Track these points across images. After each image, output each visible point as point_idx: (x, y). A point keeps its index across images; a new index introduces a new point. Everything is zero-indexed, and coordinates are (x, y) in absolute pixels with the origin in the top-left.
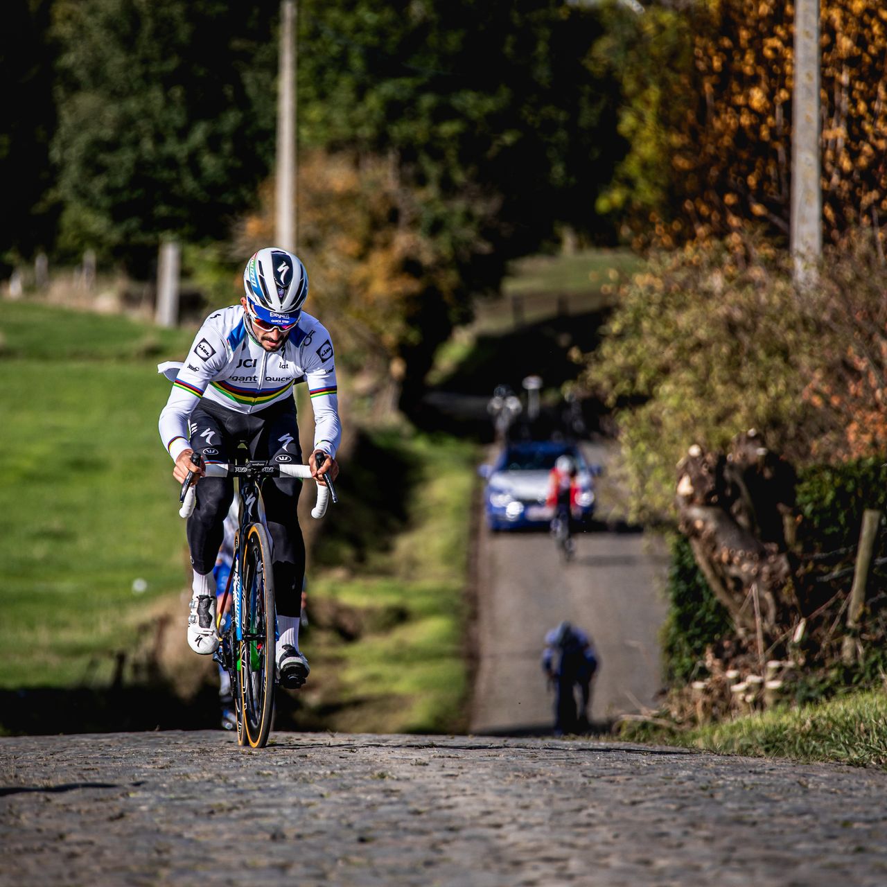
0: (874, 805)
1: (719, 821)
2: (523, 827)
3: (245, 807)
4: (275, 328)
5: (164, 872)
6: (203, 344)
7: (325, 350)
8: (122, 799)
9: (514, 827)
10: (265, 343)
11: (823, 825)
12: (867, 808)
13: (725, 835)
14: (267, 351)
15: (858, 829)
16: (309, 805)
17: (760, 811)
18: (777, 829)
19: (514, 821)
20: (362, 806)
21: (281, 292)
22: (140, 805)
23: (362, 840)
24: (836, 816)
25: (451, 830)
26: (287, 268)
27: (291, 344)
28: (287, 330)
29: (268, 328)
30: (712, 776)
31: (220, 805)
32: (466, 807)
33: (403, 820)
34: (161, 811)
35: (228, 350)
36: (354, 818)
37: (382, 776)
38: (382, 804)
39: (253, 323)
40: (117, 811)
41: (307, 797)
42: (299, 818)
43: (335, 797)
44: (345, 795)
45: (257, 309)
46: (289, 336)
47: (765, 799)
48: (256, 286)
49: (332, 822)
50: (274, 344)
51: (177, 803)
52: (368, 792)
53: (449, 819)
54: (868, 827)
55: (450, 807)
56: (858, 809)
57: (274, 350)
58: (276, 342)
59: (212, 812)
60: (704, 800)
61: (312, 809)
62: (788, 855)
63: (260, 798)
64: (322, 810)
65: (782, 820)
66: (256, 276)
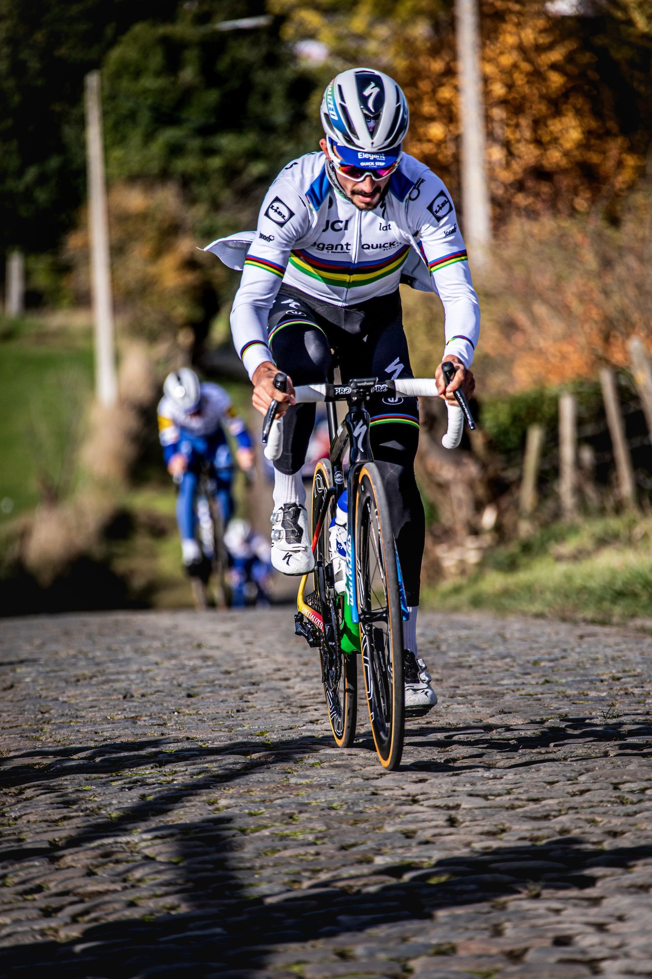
0: (554, 647)
1: (446, 666)
2: (304, 679)
3: (102, 675)
4: (367, 176)
5: (47, 728)
6: (276, 205)
7: (440, 203)
8: (11, 674)
9: (298, 679)
10: (357, 199)
11: (519, 665)
12: (549, 650)
13: (450, 676)
14: (361, 209)
15: (544, 666)
16: (148, 671)
17: (474, 657)
18: (487, 671)
19: (298, 675)
20: (187, 670)
21: (372, 124)
22: (25, 677)
23: (189, 696)
24: (528, 658)
25: (254, 684)
26: (377, 90)
27: (393, 197)
28: (386, 175)
29: (358, 177)
30: (437, 633)
31: (84, 675)
32: (263, 666)
33: (218, 679)
34: (41, 681)
35: (311, 210)
36: (181, 679)
37: (199, 646)
38: (201, 667)
39: (339, 172)
40: (8, 683)
41: (147, 665)
42: (142, 682)
43: (167, 664)
44: (173, 662)
45: (342, 151)
46: (390, 186)
47: (476, 648)
48: (336, 118)
49: (166, 683)
50: (368, 200)
51: (52, 674)
52: (190, 659)
53: (251, 676)
54: (551, 664)
55: (251, 667)
56: (543, 651)
57: (370, 207)
58: (371, 195)
59: (78, 680)
60: (432, 651)
61: (151, 674)
62: (496, 689)
63: (112, 668)
64: (158, 674)
65: (490, 663)
66: (335, 105)
